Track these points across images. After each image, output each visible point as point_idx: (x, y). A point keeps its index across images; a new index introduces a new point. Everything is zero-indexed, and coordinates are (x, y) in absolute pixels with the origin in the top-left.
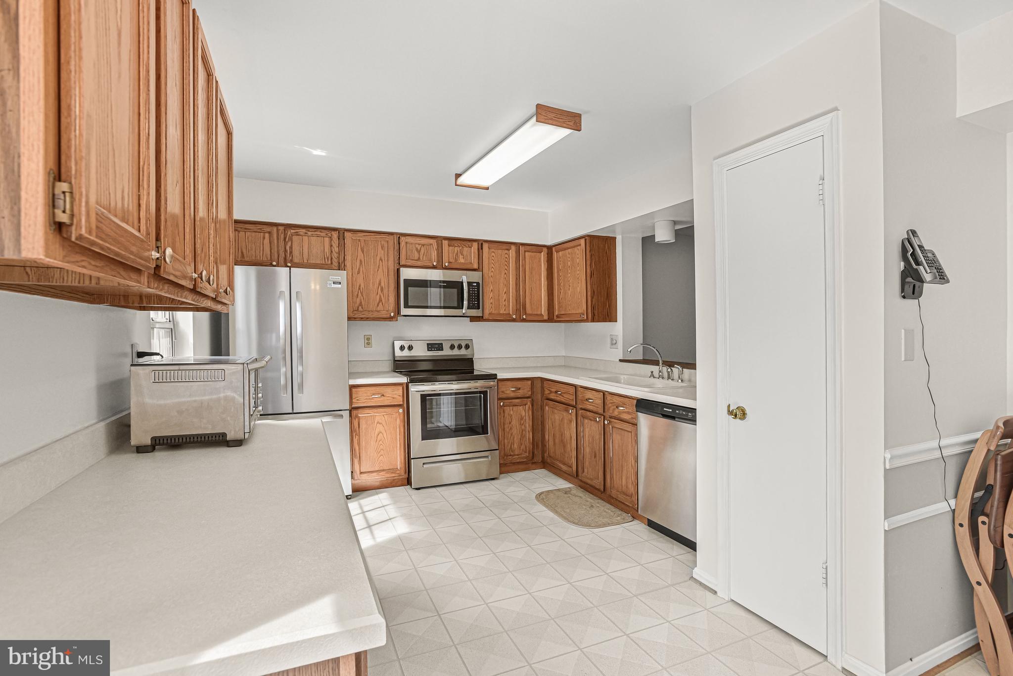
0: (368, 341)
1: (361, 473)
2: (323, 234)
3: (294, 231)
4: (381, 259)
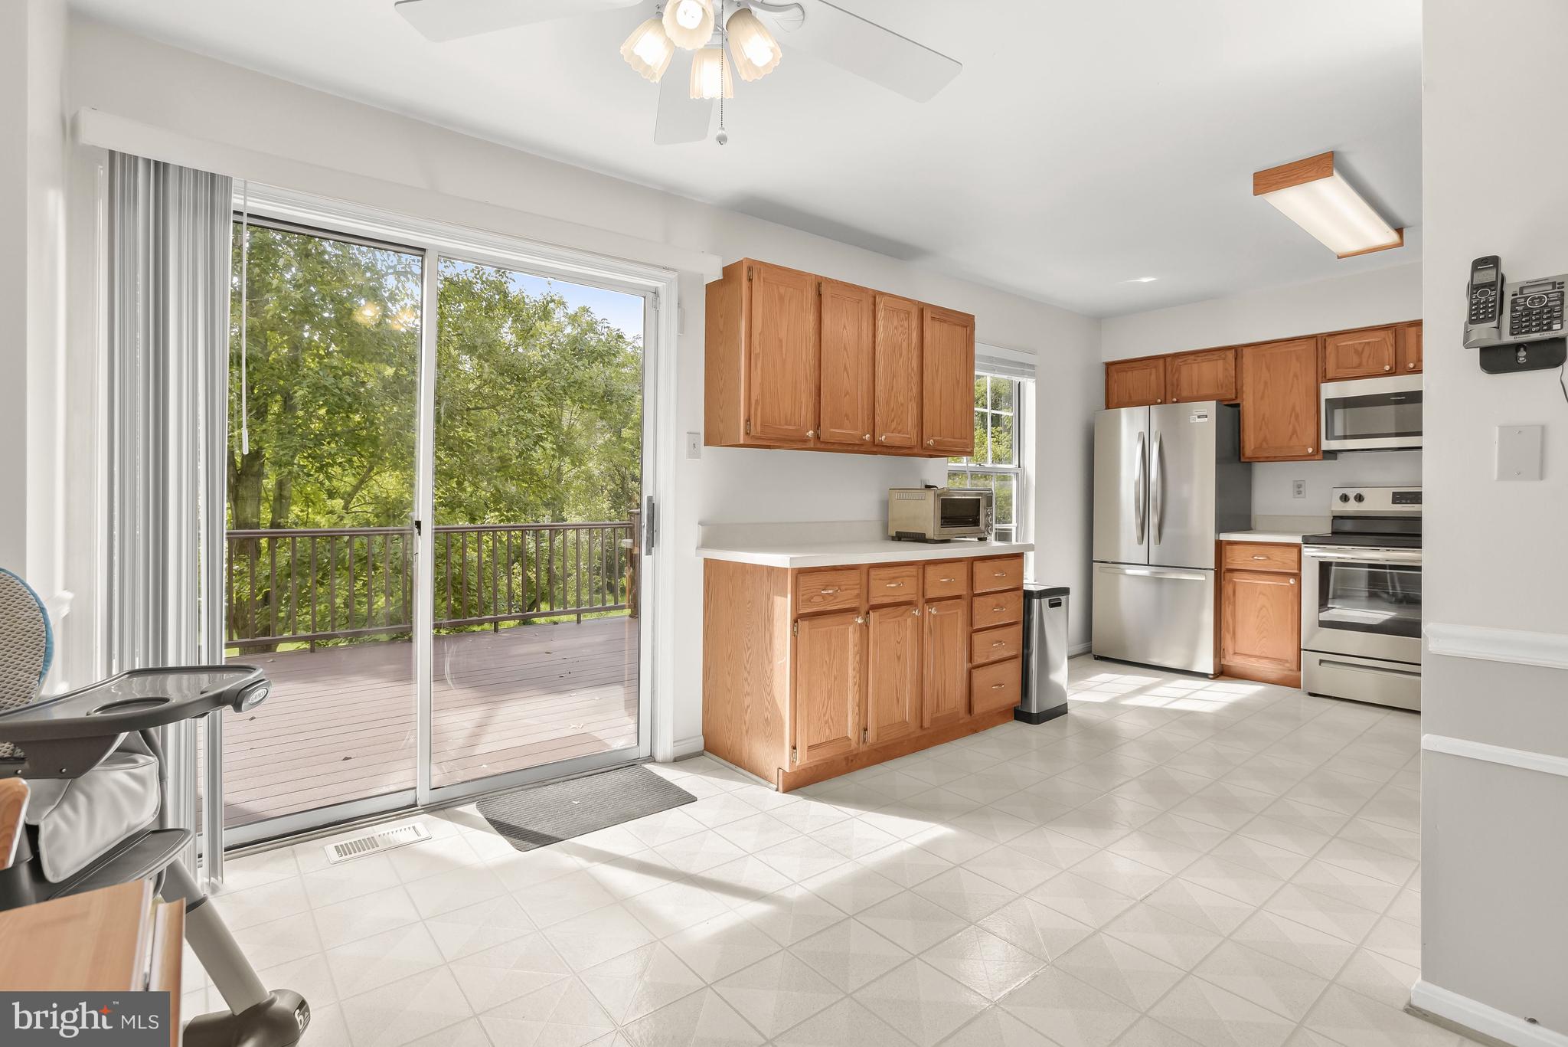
0: (1299, 488)
1: (1235, 653)
2: (1215, 357)
3: (1180, 360)
4: (1296, 376)
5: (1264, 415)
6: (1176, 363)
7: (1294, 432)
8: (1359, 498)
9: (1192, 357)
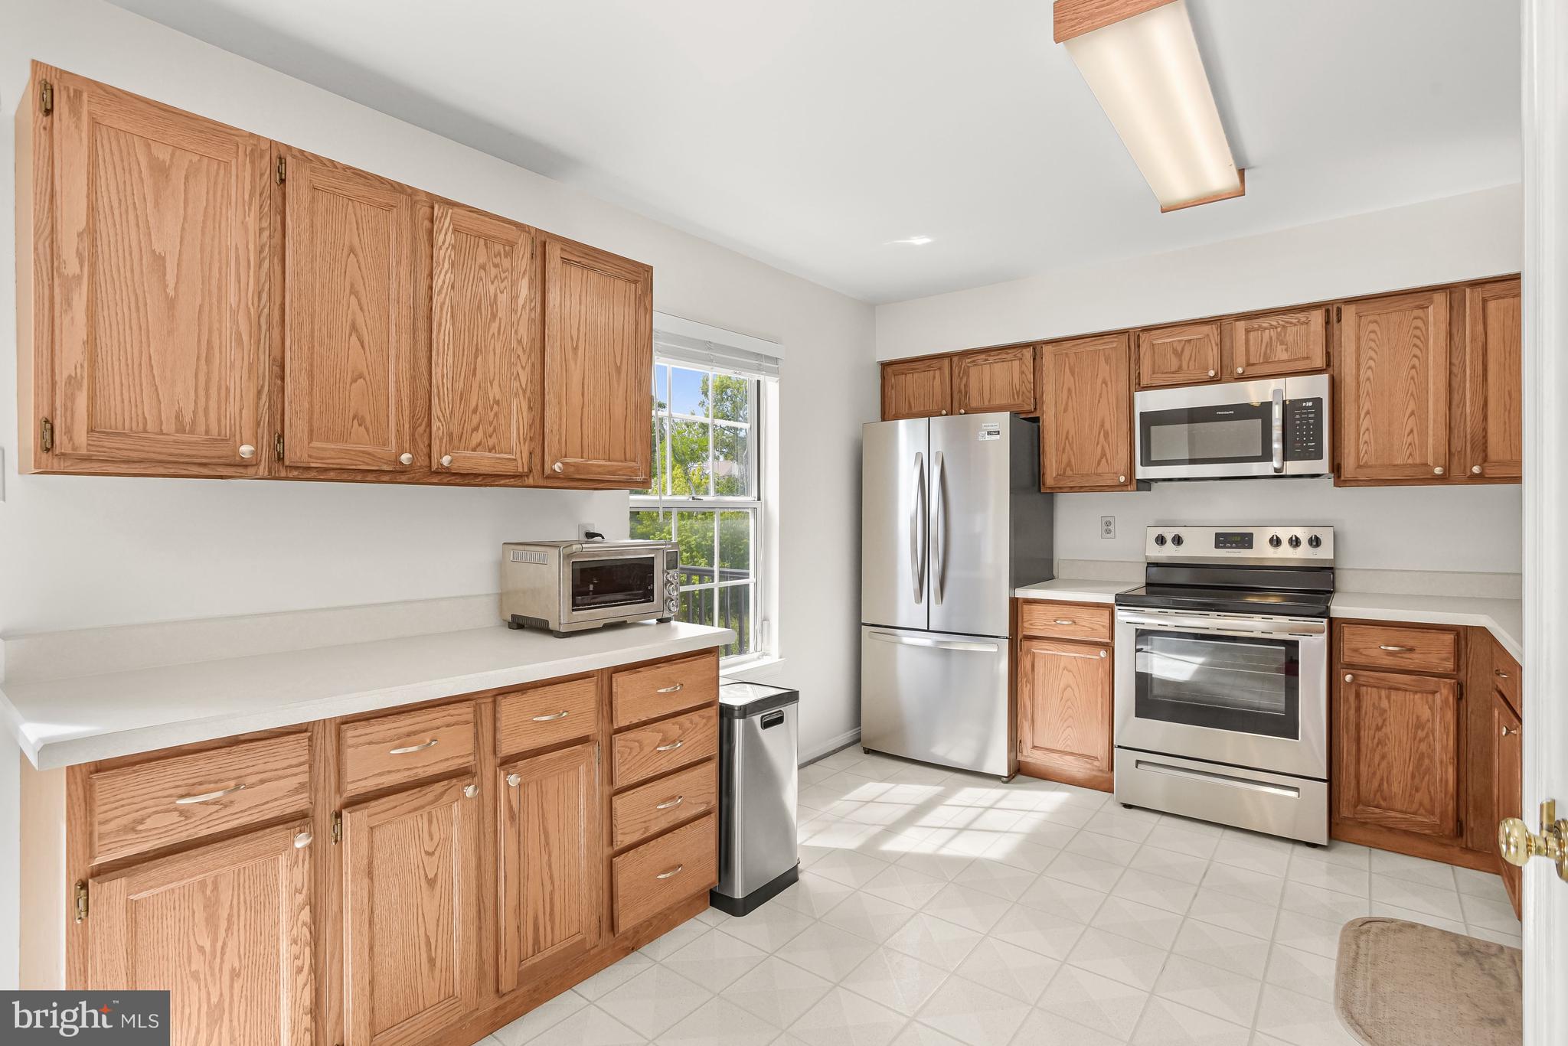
0: (1108, 527)
1: (1034, 747)
2: (1009, 357)
3: (969, 360)
4: (1104, 382)
5: (1068, 433)
6: (964, 364)
7: (1103, 455)
8: (1178, 540)
9: (983, 356)
